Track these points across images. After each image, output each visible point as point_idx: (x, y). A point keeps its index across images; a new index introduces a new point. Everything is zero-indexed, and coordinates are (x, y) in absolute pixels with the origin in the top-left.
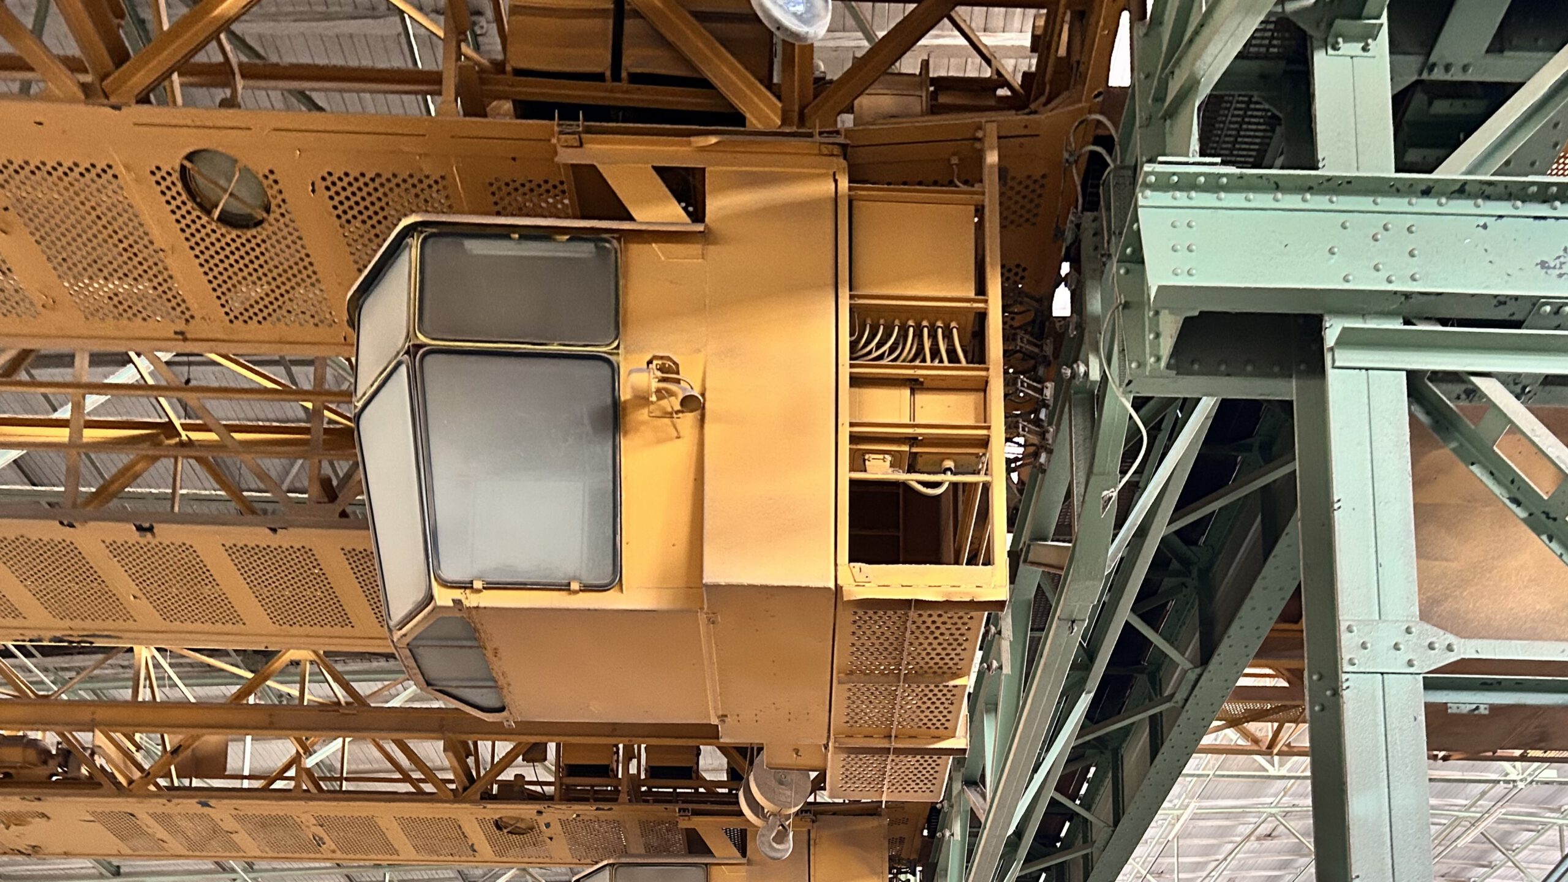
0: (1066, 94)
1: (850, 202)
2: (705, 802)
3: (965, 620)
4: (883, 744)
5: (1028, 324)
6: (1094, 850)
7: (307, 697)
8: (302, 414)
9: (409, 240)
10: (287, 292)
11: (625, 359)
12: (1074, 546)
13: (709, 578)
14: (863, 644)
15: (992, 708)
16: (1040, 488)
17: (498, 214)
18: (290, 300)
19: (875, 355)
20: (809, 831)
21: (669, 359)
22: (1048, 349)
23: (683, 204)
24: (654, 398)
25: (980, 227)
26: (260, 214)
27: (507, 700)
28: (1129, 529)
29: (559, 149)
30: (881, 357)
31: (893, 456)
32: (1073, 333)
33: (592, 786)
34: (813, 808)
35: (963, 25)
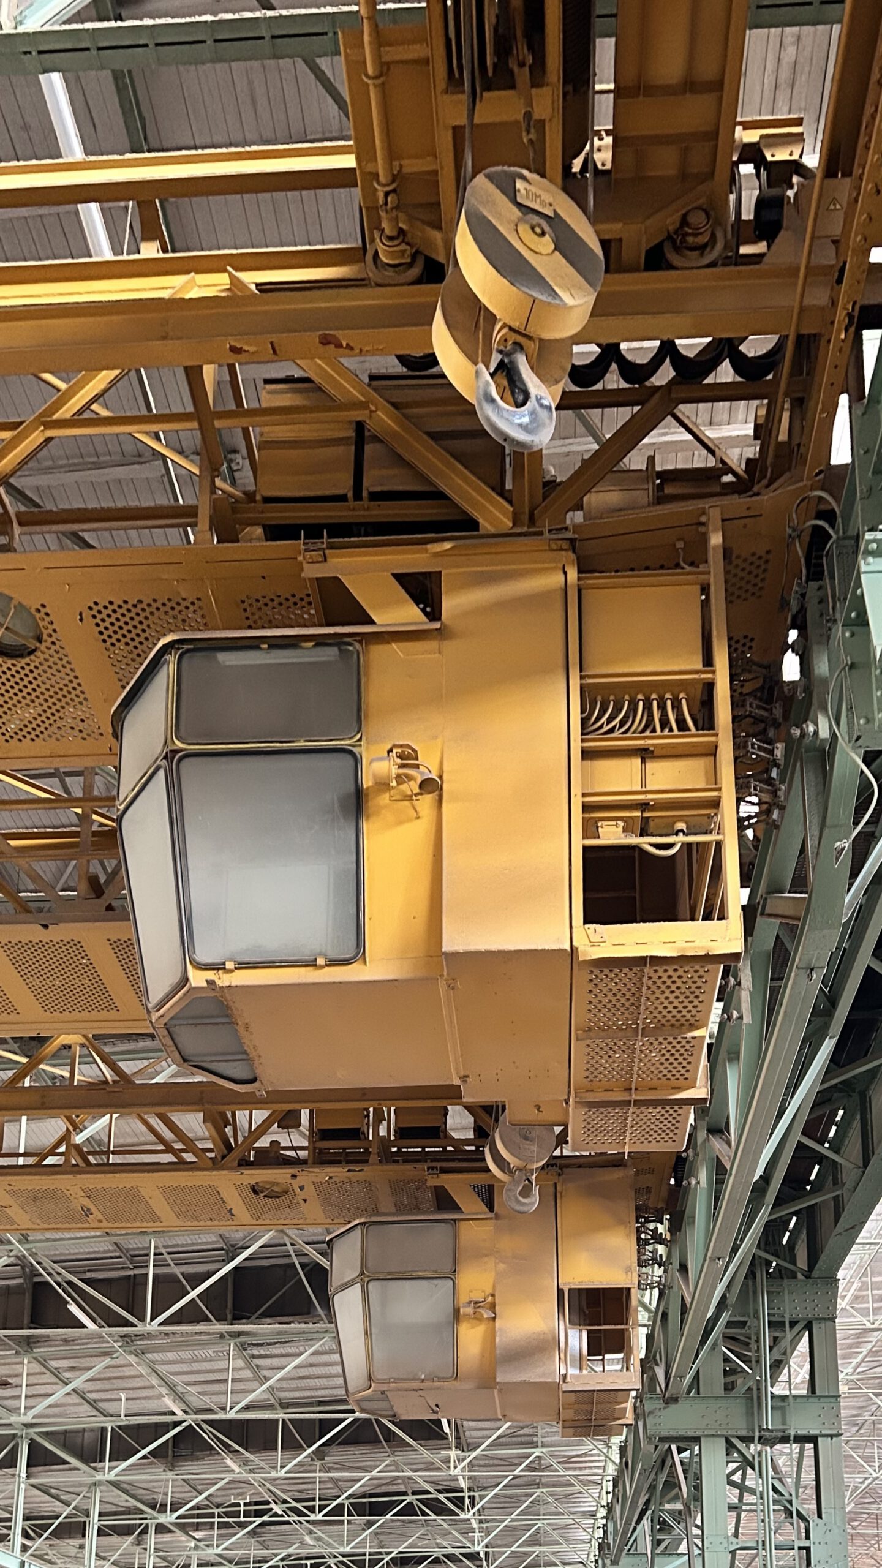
0: (787, 475)
1: (580, 591)
2: (453, 1160)
3: (701, 973)
4: (624, 1097)
5: (757, 690)
6: (844, 1191)
7: (77, 1077)
8: (75, 820)
9: (167, 657)
10: (58, 711)
11: (367, 749)
12: (810, 897)
13: (447, 947)
14: (600, 1002)
15: (734, 1056)
16: (775, 845)
17: (250, 627)
18: (60, 718)
19: (605, 729)
20: (555, 1184)
21: (408, 746)
22: (778, 712)
23: (422, 606)
24: (394, 784)
25: (705, 605)
26: (32, 644)
27: (258, 1072)
28: (864, 878)
29: (306, 566)
30: (612, 730)
31: (625, 822)
32: (801, 695)
33: (344, 1149)
34: (558, 1162)
35: (686, 421)
